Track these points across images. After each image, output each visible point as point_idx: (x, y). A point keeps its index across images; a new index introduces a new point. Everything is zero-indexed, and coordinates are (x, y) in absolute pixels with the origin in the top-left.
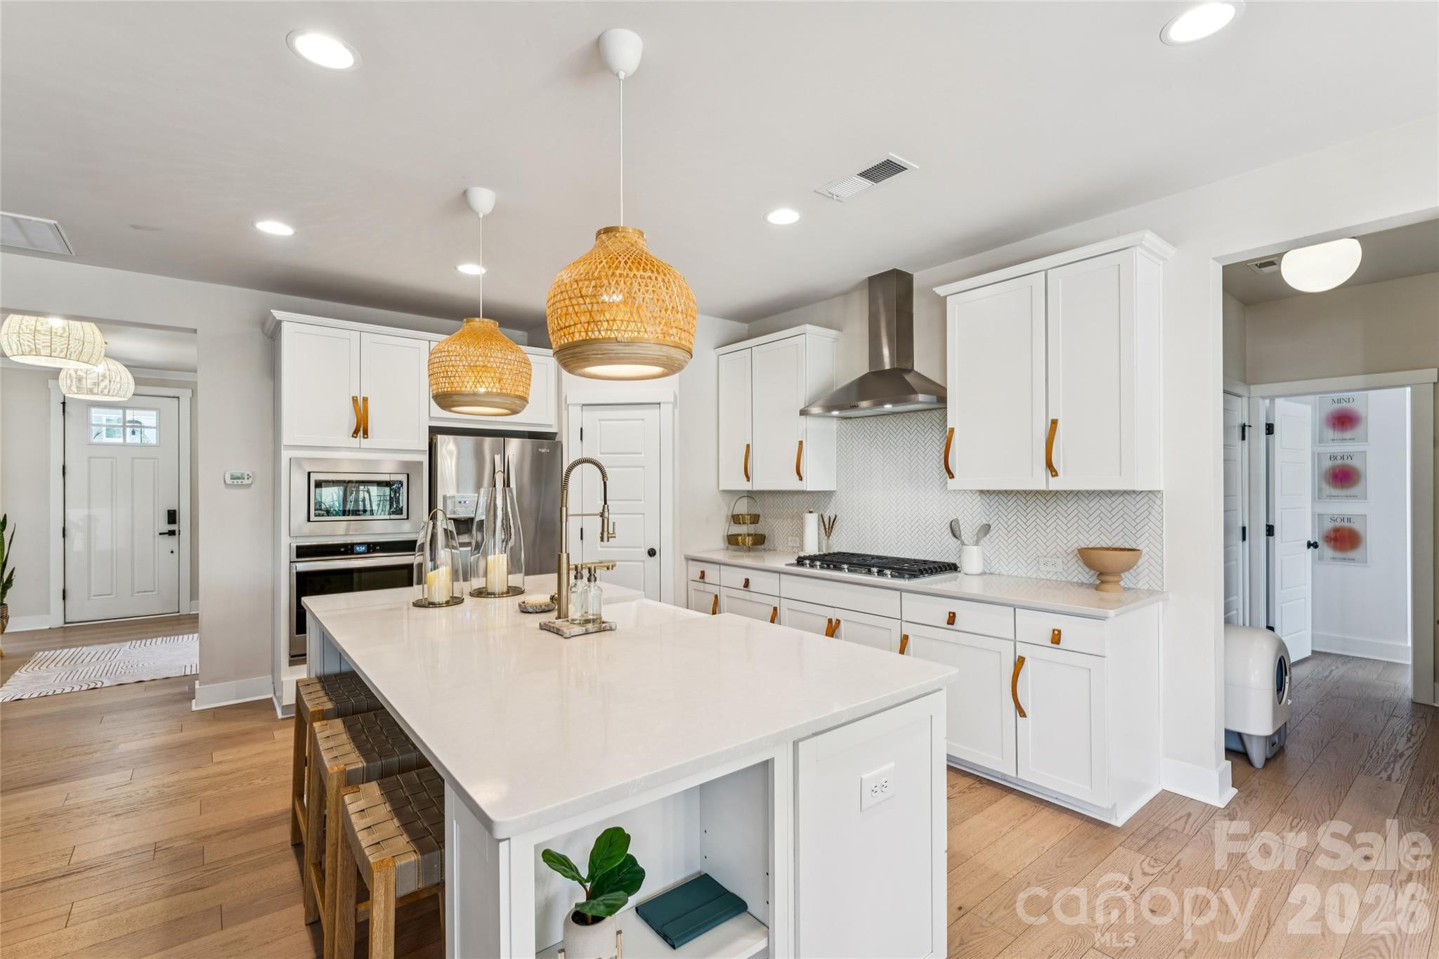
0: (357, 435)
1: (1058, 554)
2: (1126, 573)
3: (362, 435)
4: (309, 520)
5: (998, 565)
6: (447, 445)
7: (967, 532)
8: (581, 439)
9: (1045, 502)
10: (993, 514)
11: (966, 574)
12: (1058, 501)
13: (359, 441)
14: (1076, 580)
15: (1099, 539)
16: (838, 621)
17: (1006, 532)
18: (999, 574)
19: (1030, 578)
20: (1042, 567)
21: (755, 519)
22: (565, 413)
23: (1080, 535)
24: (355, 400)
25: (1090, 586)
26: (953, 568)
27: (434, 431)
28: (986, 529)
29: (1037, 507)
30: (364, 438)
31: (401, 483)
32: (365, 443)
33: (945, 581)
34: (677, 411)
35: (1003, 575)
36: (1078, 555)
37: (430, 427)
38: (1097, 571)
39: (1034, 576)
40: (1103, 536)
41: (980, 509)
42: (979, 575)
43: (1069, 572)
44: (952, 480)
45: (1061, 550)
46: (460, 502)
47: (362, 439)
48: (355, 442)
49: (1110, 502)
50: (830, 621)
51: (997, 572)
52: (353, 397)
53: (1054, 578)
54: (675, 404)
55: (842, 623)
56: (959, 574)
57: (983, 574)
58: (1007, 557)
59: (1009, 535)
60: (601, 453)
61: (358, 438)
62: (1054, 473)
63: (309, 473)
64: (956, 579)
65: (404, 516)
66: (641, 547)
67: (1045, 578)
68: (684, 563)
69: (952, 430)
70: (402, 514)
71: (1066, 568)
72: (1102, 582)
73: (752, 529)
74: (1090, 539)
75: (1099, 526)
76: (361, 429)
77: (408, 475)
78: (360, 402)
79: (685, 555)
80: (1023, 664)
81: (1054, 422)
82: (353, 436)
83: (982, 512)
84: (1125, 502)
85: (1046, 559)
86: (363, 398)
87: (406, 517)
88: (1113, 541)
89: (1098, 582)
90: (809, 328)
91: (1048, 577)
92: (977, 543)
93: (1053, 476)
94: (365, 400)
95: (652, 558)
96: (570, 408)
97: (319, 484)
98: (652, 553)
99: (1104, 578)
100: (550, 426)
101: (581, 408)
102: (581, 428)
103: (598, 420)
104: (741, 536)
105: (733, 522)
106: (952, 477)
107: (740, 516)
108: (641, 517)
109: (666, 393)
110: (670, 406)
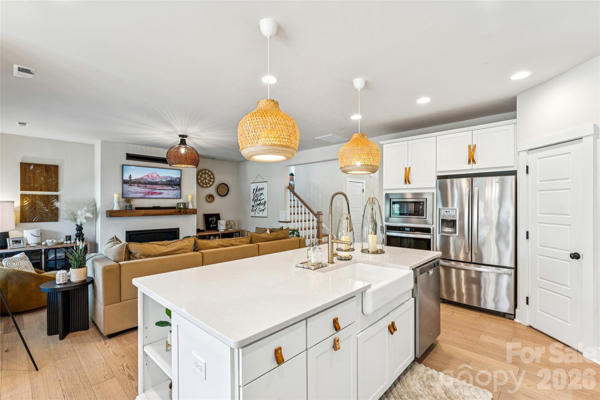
4: (390, 216)
8: (527, 173)
22: (518, 157)
27: (438, 177)
31: (423, 202)
32: (410, 186)
34: (599, 141)
46: (447, 212)
48: (406, 186)
52: (405, 168)
60: (540, 181)
61: (407, 184)
63: (390, 199)
65: (425, 217)
76: (407, 181)
77: (426, 199)
94: (410, 168)
95: (577, 260)
96: (520, 153)
97: (394, 203)
98: (575, 256)
100: (513, 167)
101: (525, 153)
102: (527, 166)
103: (539, 158)
108: (568, 227)
109: (587, 129)
110: (592, 138)
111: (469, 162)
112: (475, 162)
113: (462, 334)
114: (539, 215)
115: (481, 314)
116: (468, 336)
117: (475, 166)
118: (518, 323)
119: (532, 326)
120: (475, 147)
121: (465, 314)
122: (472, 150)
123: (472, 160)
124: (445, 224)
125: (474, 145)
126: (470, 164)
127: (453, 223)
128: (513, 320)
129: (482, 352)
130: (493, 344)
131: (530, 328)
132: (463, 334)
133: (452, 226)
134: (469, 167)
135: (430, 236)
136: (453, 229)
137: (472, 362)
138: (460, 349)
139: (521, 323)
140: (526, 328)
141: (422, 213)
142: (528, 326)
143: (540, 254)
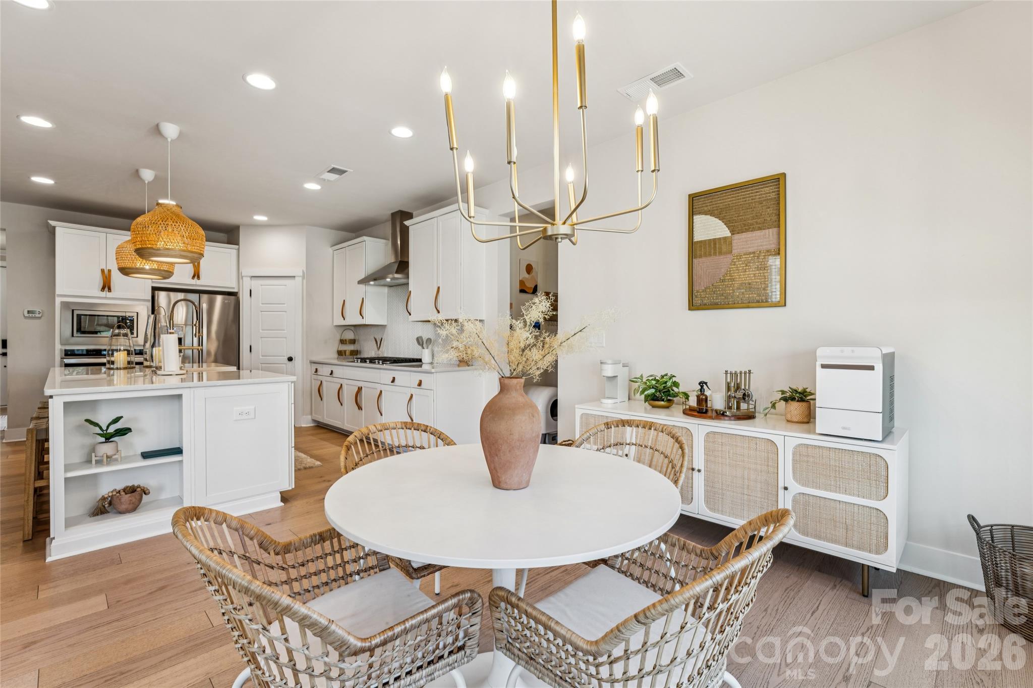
0: (104, 290)
3: (107, 290)
4: (73, 336)
6: (162, 297)
8: (251, 295)
11: (424, 363)
13: (105, 294)
16: (361, 388)
21: (353, 342)
22: (241, 281)
24: (103, 271)
26: (419, 360)
27: (154, 289)
28: (430, 341)
30: (109, 292)
31: (133, 317)
32: (109, 295)
34: (305, 281)
37: (152, 287)
44: (410, 316)
47: (107, 292)
48: (103, 294)
50: (359, 388)
52: (102, 269)
54: (303, 277)
55: (363, 389)
56: (422, 364)
57: (431, 363)
60: (262, 304)
61: (105, 292)
62: (438, 312)
63: (73, 311)
64: (420, 366)
66: (284, 356)
68: (309, 365)
69: (410, 292)
70: (133, 334)
73: (351, 347)
76: (107, 287)
77: (137, 313)
78: (106, 272)
79: (310, 360)
80: (412, 397)
81: (439, 288)
82: (101, 291)
86: (108, 270)
87: (136, 336)
90: (365, 238)
94: (110, 271)
95: (291, 362)
96: (244, 278)
97: (79, 316)
98: (290, 359)
100: (234, 288)
101: (249, 278)
102: (250, 289)
103: (261, 285)
104: (345, 351)
105: (342, 343)
106: (410, 315)
107: (346, 340)
108: (285, 339)
109: (298, 271)
110: (301, 278)
111: (194, 276)
112: (200, 278)
114: (261, 331)
117: (200, 282)
123: (196, 275)
126: (194, 279)
134: (195, 281)
143: (261, 364)
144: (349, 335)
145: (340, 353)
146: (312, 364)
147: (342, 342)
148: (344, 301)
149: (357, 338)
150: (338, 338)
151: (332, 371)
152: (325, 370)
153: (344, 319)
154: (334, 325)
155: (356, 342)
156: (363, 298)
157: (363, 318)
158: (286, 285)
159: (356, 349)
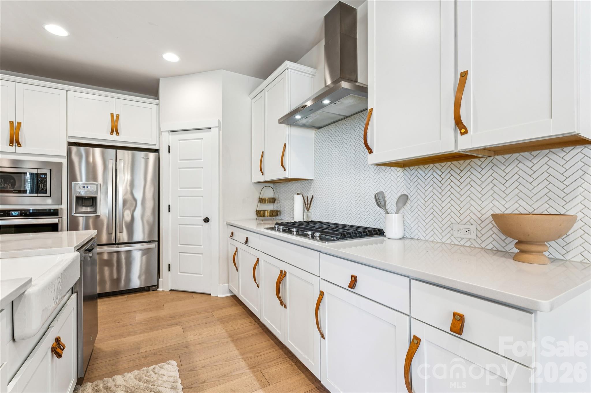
0: (11, 144)
1: (472, 221)
2: (552, 243)
3: (15, 144)
5: (417, 231)
6: (79, 153)
7: (391, 202)
8: (169, 152)
9: (458, 172)
10: (413, 187)
11: (389, 238)
12: (472, 170)
13: (13, 149)
14: (490, 247)
15: (517, 205)
16: (285, 273)
17: (424, 202)
18: (418, 239)
19: (444, 243)
20: (456, 234)
21: (272, 201)
22: (161, 136)
23: (495, 202)
25: (505, 254)
26: (380, 232)
28: (404, 199)
29: (452, 178)
30: (18, 146)
31: (46, 174)
32: (18, 150)
33: (350, 246)
34: (221, 132)
35: (421, 240)
36: (493, 222)
37: (67, 142)
38: (515, 239)
39: (449, 241)
40: (521, 202)
41: (403, 184)
42: (400, 239)
43: (483, 238)
44: (371, 155)
45: (475, 218)
46: (84, 187)
47: (16, 147)
48: (10, 149)
49: (530, 164)
50: (281, 272)
51: (416, 237)
52: (10, 122)
53: (468, 244)
54: (219, 128)
55: (287, 275)
56: (385, 239)
57: (403, 238)
58: (424, 224)
59: (426, 205)
60: (180, 160)
62: (463, 131)
64: (382, 242)
65: (48, 194)
66: (201, 217)
67: (458, 244)
68: (225, 228)
69: (371, 110)
70: (46, 193)
71: (480, 235)
72: (522, 251)
73: (271, 207)
74: (507, 206)
75: (517, 191)
77: (51, 170)
78: (15, 124)
79: (226, 222)
80: (418, 347)
81: (464, 75)
82: (9, 145)
83: (405, 186)
84: (551, 163)
85: (460, 226)
86: (18, 122)
87: (49, 196)
88: (535, 206)
89: (516, 251)
91: (462, 243)
92: (397, 213)
93: (462, 134)
94: (19, 124)
95: (207, 224)
96: (163, 133)
98: (207, 220)
99: (524, 247)
100: (155, 145)
101: (167, 133)
102: (169, 145)
103: (179, 140)
104: (264, 211)
105: (261, 203)
106: (371, 152)
107: (265, 199)
108: (201, 198)
109: (213, 122)
110: (217, 129)
111: (112, 132)
112: (118, 133)
113: (117, 324)
114: (179, 189)
115: (126, 296)
116: (124, 322)
117: (118, 138)
118: (161, 291)
119: (173, 289)
120: (118, 116)
121: (110, 302)
122: (115, 119)
123: (115, 130)
124: (80, 202)
125: (117, 114)
126: (112, 134)
127: (91, 201)
128: (157, 290)
129: (146, 330)
130: (151, 318)
131: (171, 291)
132: (119, 322)
133: (91, 205)
134: (112, 137)
135: (57, 220)
136: (92, 207)
137: (142, 344)
138: (122, 339)
139: (164, 290)
140: (169, 292)
141: (43, 189)
142: (169, 291)
143: (179, 224)
144: (269, 193)
145: (259, 214)
146: (229, 226)
147: (261, 201)
148: (263, 152)
149: (277, 196)
150: (257, 196)
151: (247, 239)
152: (241, 236)
153: (263, 175)
154: (253, 181)
155: (276, 201)
156: (285, 145)
157: (285, 170)
158: (202, 139)
159: (275, 209)
